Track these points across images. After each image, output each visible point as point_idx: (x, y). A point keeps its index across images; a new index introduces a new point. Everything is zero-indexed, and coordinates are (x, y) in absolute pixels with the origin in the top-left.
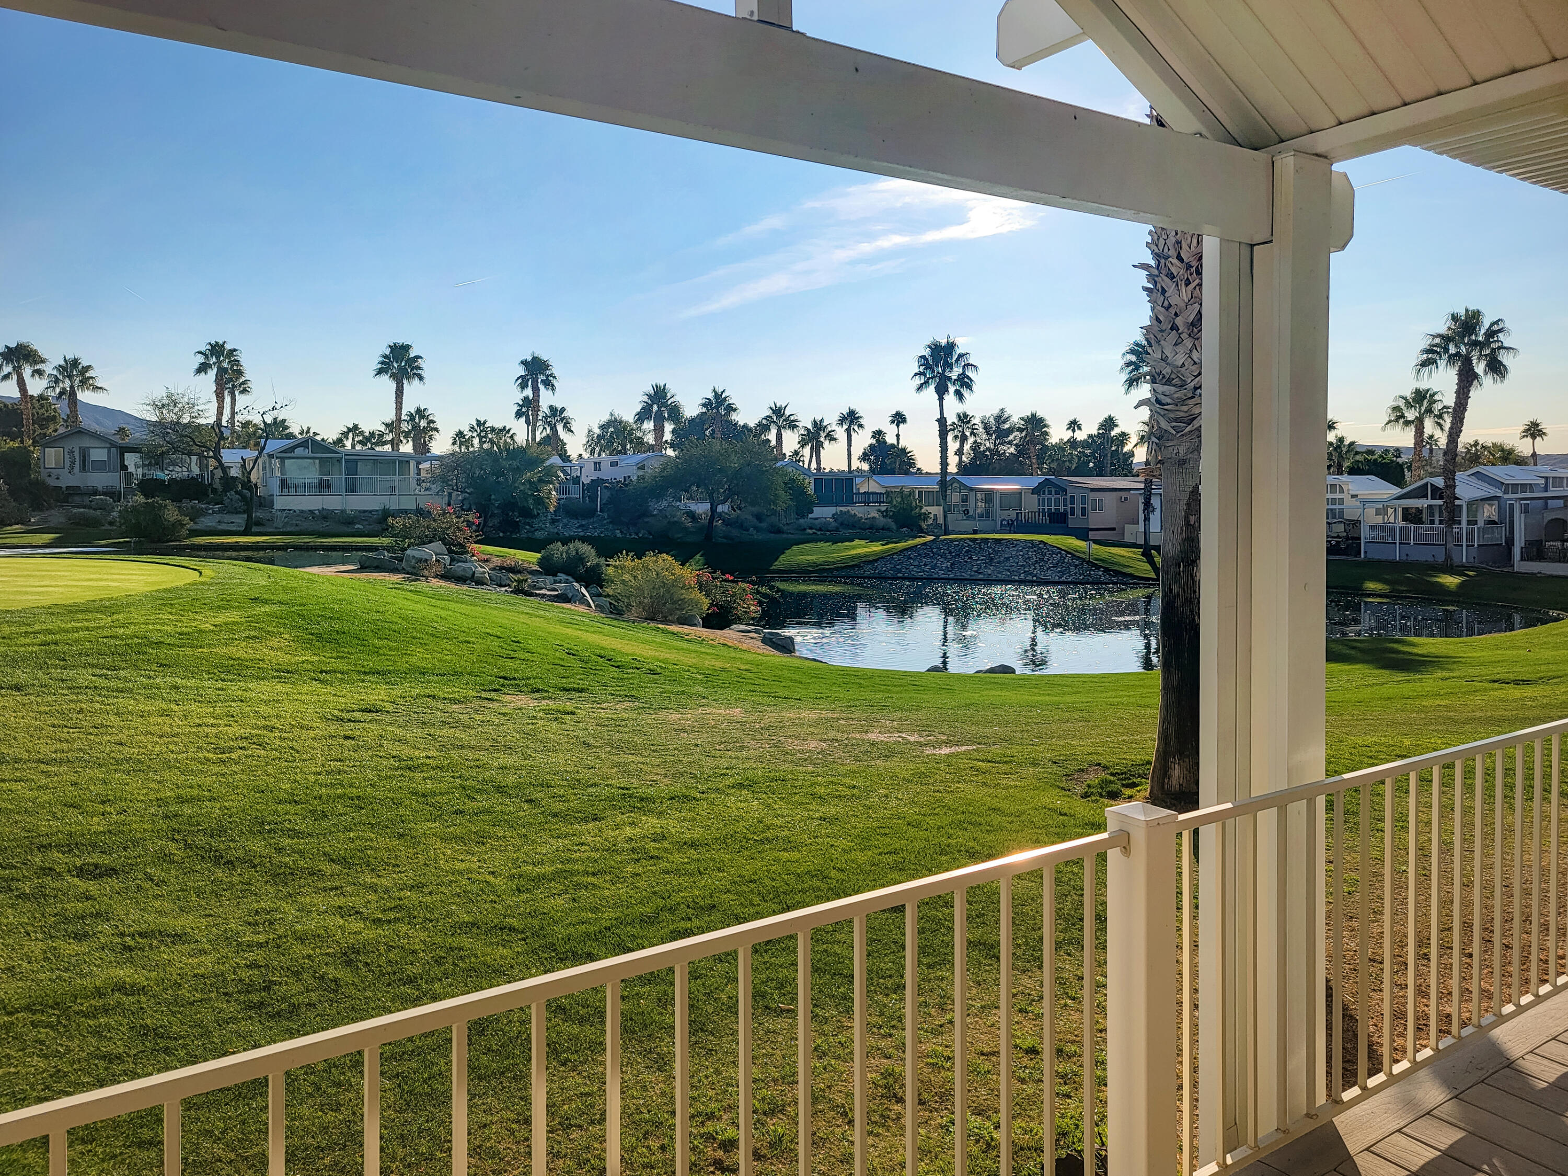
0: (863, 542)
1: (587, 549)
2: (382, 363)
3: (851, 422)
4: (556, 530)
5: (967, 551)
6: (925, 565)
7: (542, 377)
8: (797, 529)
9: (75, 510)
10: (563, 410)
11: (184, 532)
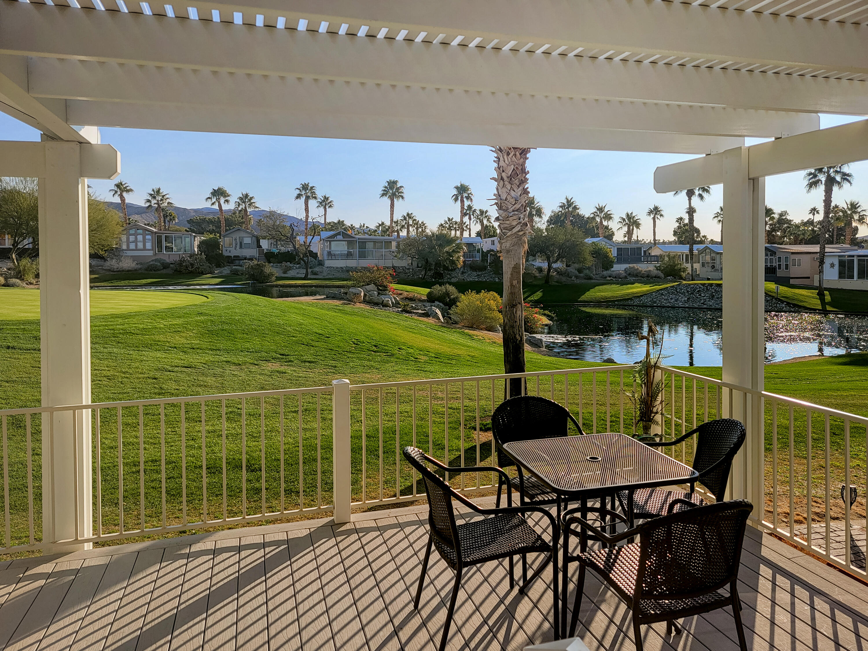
0: (639, 285)
1: (451, 289)
2: (384, 190)
3: (656, 214)
4: (463, 278)
5: (698, 291)
6: (671, 299)
7: (465, 195)
8: (602, 277)
9: (234, 267)
10: (486, 212)
11: (274, 278)
